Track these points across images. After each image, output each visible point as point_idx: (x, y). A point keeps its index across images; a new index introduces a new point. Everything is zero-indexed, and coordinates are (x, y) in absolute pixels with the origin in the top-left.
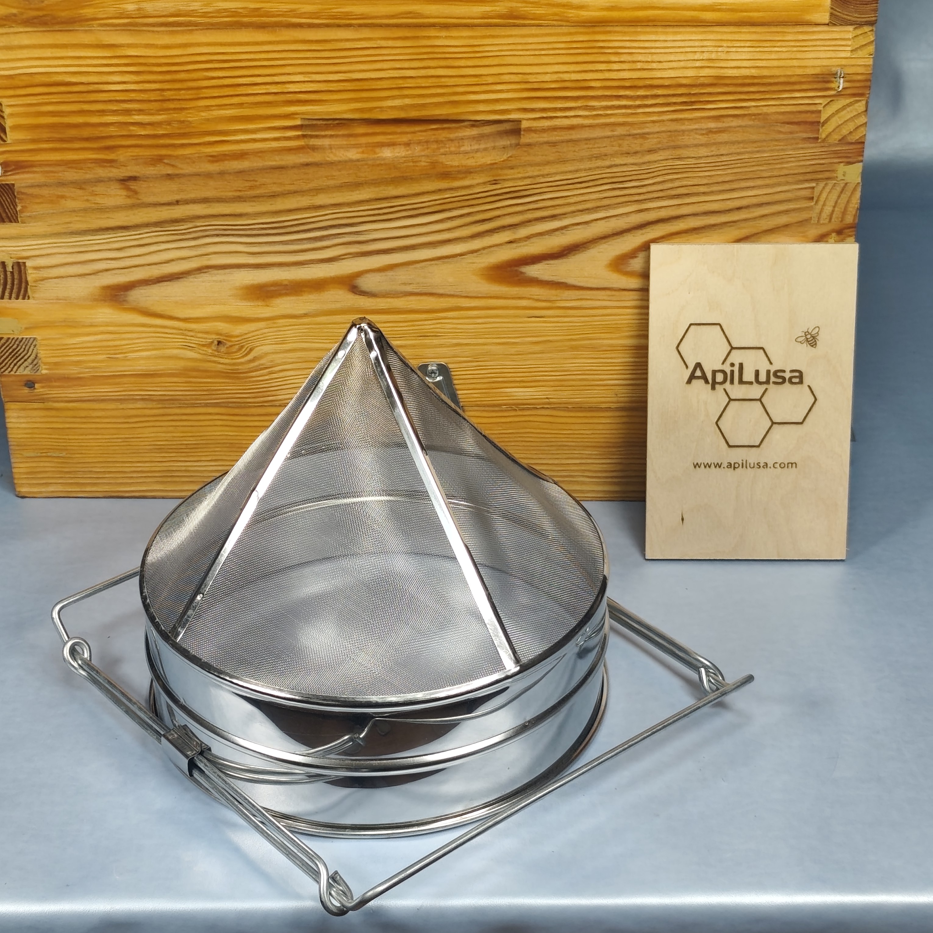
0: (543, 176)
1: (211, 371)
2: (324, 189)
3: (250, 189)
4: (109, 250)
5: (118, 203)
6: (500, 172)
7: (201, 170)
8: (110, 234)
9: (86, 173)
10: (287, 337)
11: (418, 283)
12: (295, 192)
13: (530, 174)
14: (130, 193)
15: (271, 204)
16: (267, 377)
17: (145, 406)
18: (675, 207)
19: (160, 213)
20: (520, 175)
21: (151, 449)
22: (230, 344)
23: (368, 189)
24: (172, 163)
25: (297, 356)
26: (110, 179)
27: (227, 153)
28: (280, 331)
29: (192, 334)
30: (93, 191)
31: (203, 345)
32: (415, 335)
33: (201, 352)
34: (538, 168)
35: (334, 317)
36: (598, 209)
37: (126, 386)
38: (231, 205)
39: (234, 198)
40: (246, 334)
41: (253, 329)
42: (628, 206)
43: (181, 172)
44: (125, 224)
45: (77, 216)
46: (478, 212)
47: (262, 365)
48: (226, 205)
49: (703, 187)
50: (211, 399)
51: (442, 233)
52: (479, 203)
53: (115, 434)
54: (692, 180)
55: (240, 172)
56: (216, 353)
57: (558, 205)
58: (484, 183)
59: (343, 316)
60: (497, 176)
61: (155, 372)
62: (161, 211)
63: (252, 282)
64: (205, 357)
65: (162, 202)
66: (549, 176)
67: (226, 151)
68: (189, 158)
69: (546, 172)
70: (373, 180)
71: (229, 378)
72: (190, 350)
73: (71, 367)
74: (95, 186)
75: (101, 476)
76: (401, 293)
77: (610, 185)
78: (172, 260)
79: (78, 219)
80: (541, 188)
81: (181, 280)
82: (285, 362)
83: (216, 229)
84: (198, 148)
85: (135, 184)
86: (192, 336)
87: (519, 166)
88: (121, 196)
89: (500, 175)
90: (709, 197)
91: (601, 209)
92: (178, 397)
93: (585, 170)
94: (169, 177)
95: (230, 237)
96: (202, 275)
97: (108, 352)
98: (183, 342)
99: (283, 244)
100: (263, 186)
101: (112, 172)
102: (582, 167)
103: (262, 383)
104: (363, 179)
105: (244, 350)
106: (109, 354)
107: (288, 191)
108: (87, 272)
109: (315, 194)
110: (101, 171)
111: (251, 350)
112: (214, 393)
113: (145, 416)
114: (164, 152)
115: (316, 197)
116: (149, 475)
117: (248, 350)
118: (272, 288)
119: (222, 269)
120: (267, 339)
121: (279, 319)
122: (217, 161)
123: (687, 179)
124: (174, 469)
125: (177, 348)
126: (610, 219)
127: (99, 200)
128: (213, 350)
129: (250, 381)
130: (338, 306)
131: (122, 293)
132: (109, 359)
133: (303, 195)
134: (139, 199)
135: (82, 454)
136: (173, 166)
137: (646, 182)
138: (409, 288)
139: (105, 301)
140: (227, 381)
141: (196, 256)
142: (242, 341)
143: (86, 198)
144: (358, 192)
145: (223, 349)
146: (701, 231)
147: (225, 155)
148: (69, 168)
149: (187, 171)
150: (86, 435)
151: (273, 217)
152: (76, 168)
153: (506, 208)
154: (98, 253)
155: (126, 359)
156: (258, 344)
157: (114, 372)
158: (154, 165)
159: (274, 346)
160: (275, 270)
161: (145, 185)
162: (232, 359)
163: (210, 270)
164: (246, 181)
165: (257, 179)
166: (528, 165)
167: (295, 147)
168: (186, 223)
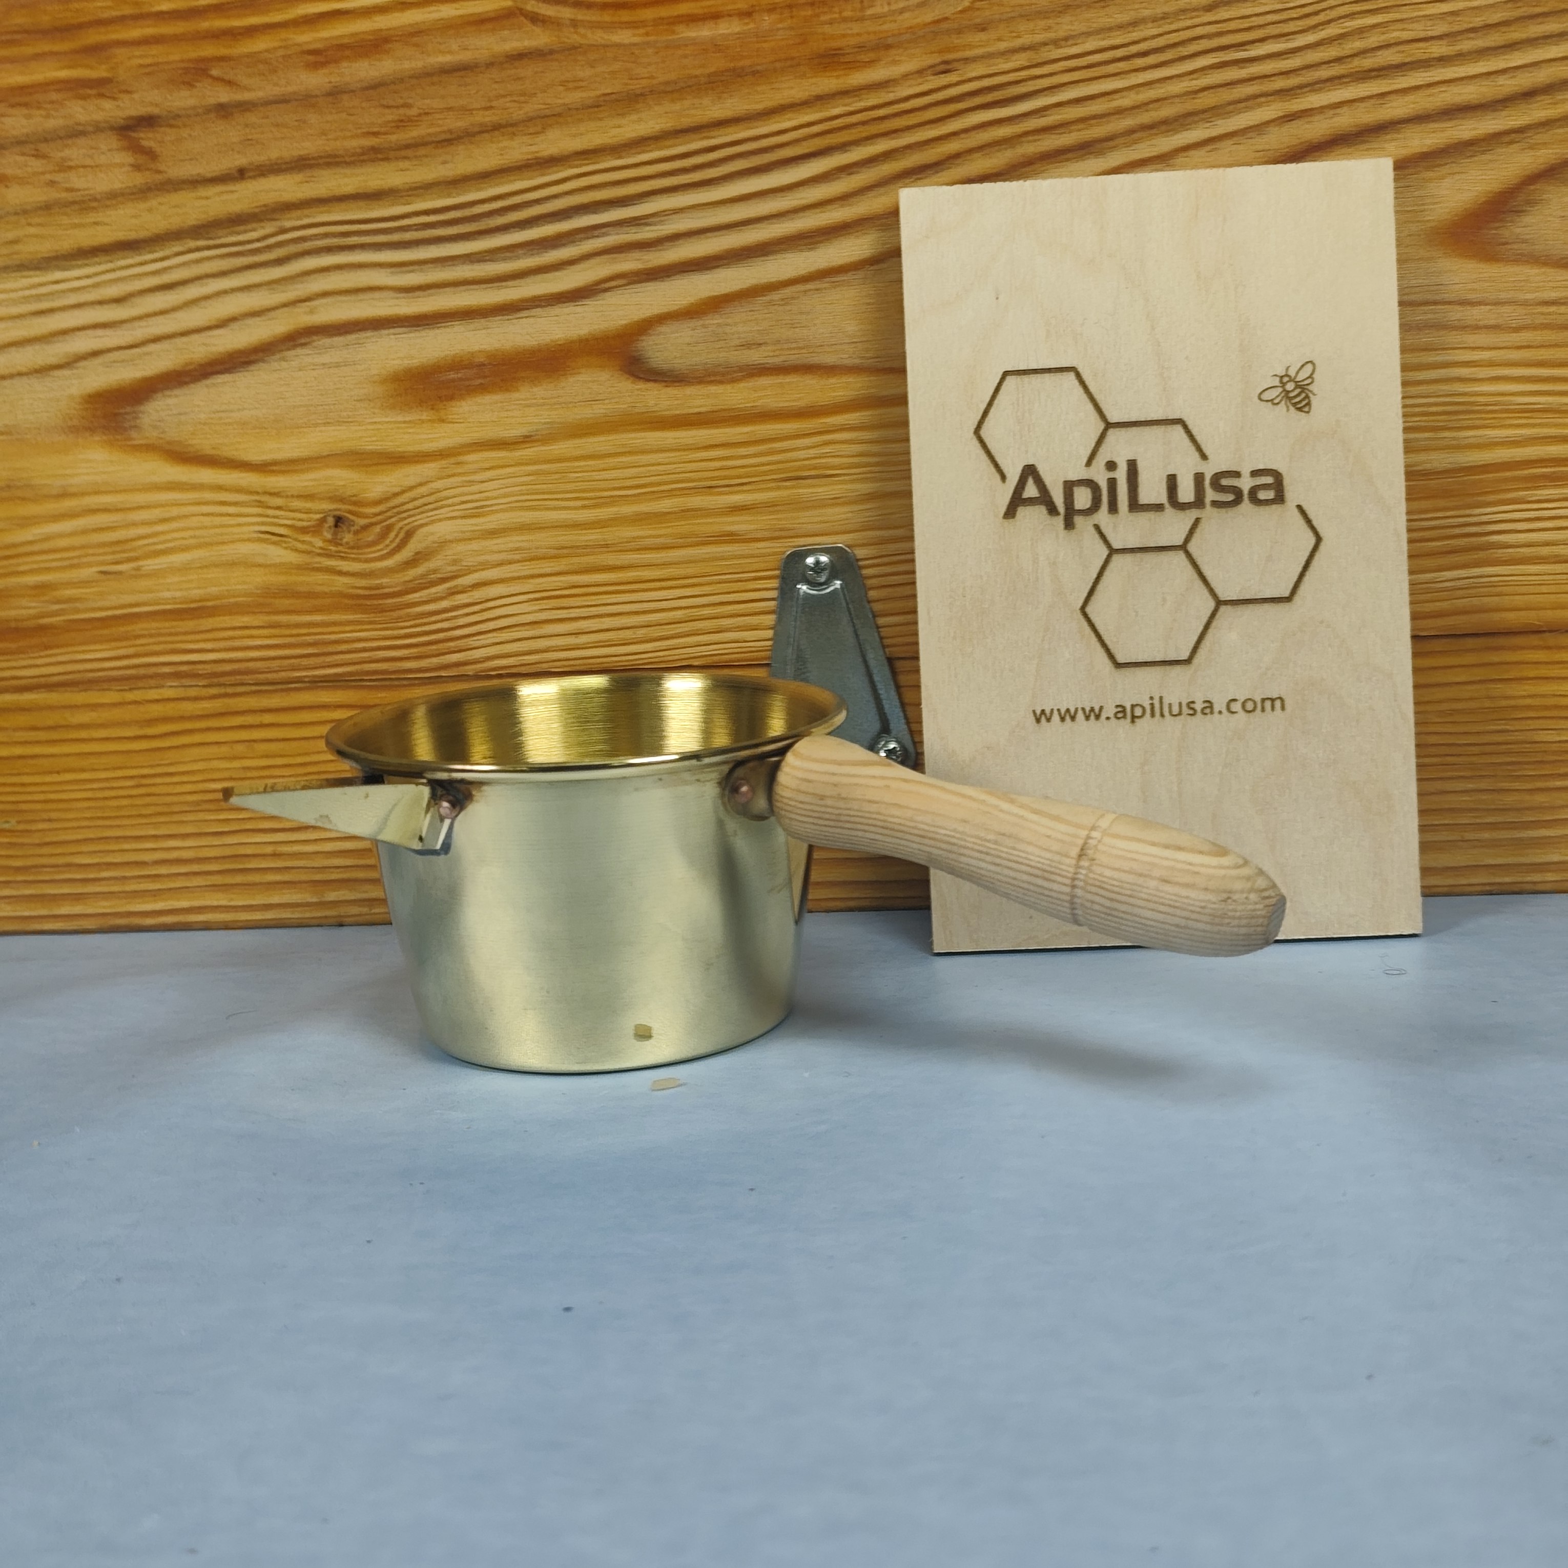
0: (1056, 43)
1: (324, 595)
2: (559, 115)
3: (398, 127)
4: (101, 303)
5: (117, 186)
6: (956, 41)
7: (290, 89)
8: (100, 264)
9: (48, 116)
10: (487, 499)
11: (778, 342)
12: (496, 128)
13: (1026, 40)
14: (141, 159)
15: (444, 163)
16: (445, 604)
17: (180, 692)
18: (1373, 101)
19: (204, 202)
20: (1003, 46)
21: (198, 803)
22: (363, 522)
23: (656, 108)
24: (227, 77)
25: (511, 545)
26: (98, 129)
27: (346, 41)
28: (472, 482)
29: (279, 501)
30: (64, 159)
31: (304, 530)
32: (775, 477)
33: (300, 546)
34: (1042, 23)
35: (592, 439)
36: (1190, 119)
37: (138, 642)
38: (358, 170)
39: (363, 154)
40: (396, 495)
41: (411, 481)
42: (1260, 105)
43: (247, 96)
44: (132, 236)
45: (29, 225)
46: (909, 147)
47: (435, 571)
48: (348, 171)
49: (1441, 42)
50: (323, 667)
51: (829, 207)
52: (911, 123)
53: (120, 768)
54: (1411, 26)
55: (376, 86)
56: (333, 548)
57: (1094, 117)
58: (920, 72)
59: (611, 437)
60: (949, 50)
61: (200, 604)
62: (207, 198)
63: (407, 363)
64: (306, 559)
65: (209, 175)
66: (1070, 42)
67: (341, 36)
68: (266, 62)
69: (1062, 34)
70: (667, 83)
71: (364, 610)
72: (274, 543)
73: (24, 602)
74: (66, 146)
75: (92, 876)
76: (741, 369)
77: (1214, 55)
78: (233, 319)
79: (32, 230)
80: (1051, 75)
81: (252, 368)
82: (481, 564)
83: (326, 235)
84: (284, 34)
85: (150, 135)
86: (279, 508)
87: (1000, 20)
88: (122, 165)
89: (955, 49)
90: (1455, 69)
91: (1196, 118)
92: (251, 665)
93: (1154, 20)
94: (223, 111)
95: (357, 251)
96: (299, 351)
97: (101, 558)
98: (263, 524)
99: (472, 262)
100: (425, 118)
101: (103, 110)
102: (1146, 13)
103: (433, 619)
104: (645, 82)
105: (392, 535)
106: (103, 563)
107: (481, 125)
108: (53, 361)
109: (539, 129)
110: (80, 110)
111: (409, 534)
112: (330, 649)
113: (182, 718)
114: (209, 50)
115: (542, 137)
116: (195, 868)
117: (402, 535)
118: (452, 375)
119: (340, 334)
120: (441, 507)
121: (469, 452)
122: (323, 64)
123: (1400, 26)
124: (249, 851)
125: (249, 540)
126: (1217, 145)
127: (77, 181)
128: (325, 541)
129: (408, 615)
130: (598, 410)
131: (128, 409)
132: (103, 577)
133: (514, 134)
134: (159, 172)
135: (50, 820)
136: (230, 83)
137: (1301, 41)
138: (755, 357)
139: (92, 430)
140: (358, 617)
141: (285, 305)
142: (389, 514)
143: (48, 177)
144: (634, 117)
145: (348, 537)
146: (1439, 162)
147: (341, 47)
148: (12, 106)
149: (260, 94)
150: (58, 773)
151: (449, 196)
152: (26, 105)
153: (973, 133)
154: (77, 313)
155: (138, 574)
156: (421, 519)
157: (116, 608)
158: (190, 85)
159: (459, 521)
160: (456, 329)
161: (169, 134)
162: (367, 561)
163: (315, 338)
164: (388, 107)
165: (410, 101)
166: (1021, 16)
167: (493, 15)
168: (262, 224)
